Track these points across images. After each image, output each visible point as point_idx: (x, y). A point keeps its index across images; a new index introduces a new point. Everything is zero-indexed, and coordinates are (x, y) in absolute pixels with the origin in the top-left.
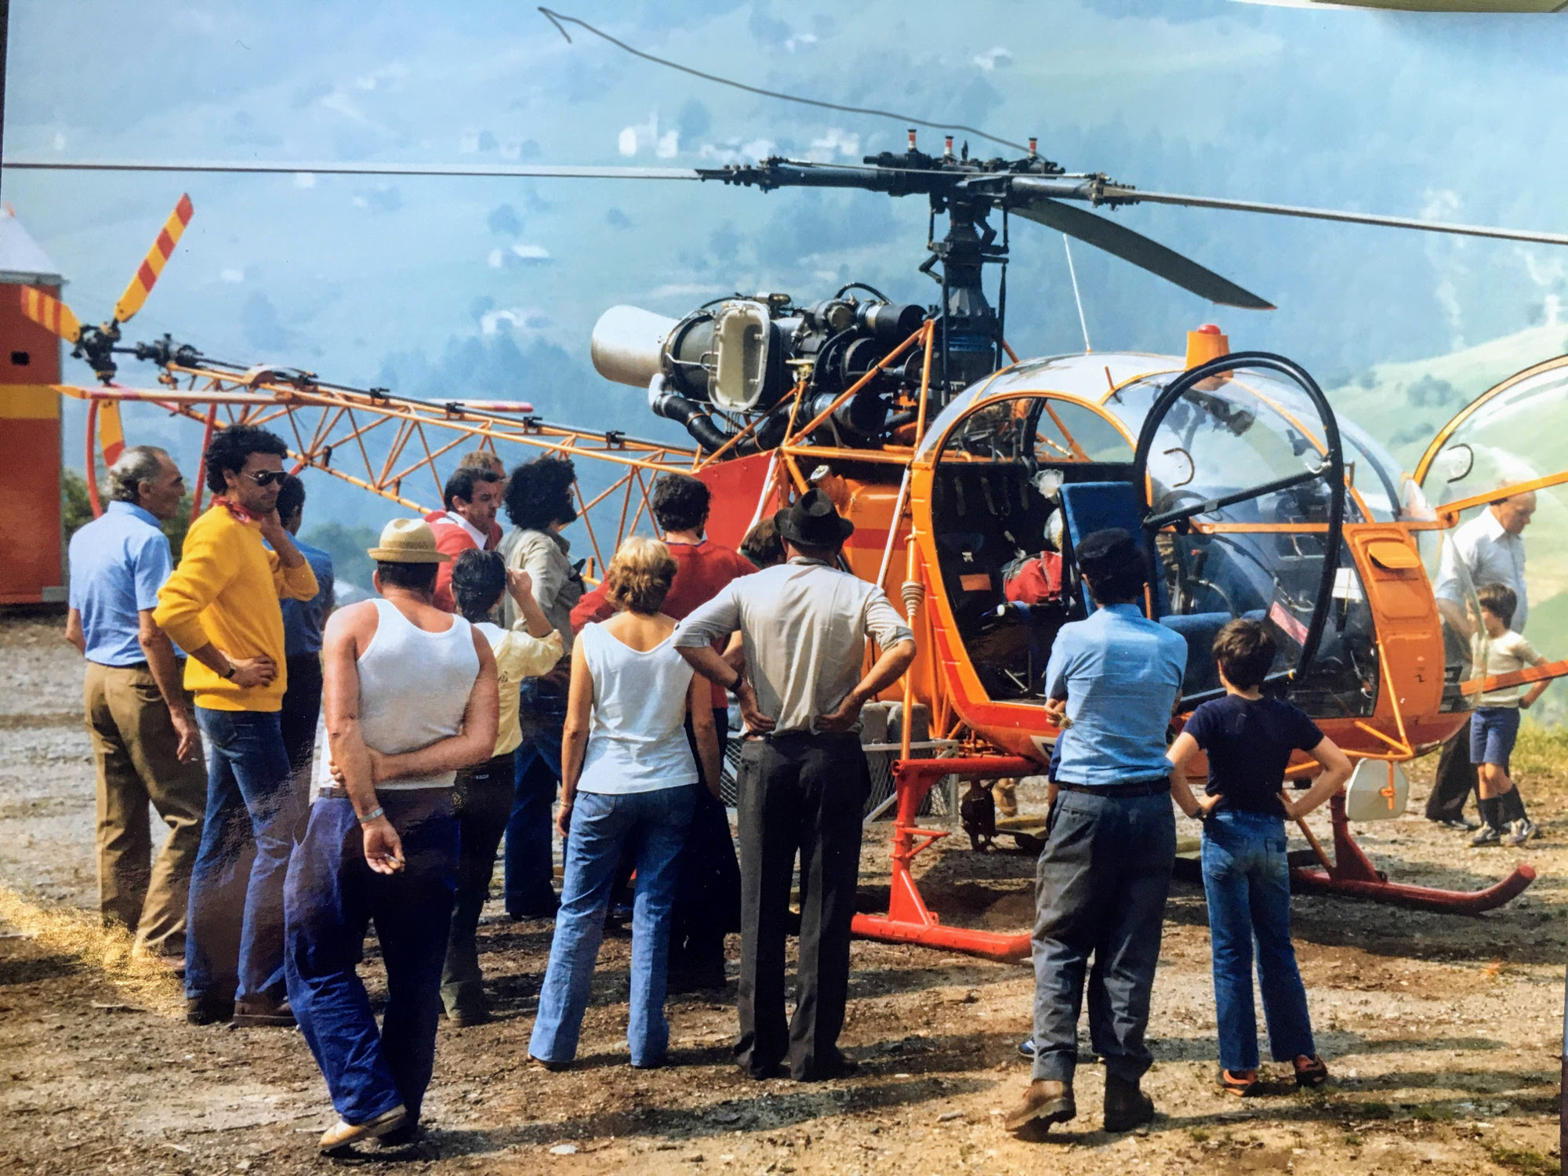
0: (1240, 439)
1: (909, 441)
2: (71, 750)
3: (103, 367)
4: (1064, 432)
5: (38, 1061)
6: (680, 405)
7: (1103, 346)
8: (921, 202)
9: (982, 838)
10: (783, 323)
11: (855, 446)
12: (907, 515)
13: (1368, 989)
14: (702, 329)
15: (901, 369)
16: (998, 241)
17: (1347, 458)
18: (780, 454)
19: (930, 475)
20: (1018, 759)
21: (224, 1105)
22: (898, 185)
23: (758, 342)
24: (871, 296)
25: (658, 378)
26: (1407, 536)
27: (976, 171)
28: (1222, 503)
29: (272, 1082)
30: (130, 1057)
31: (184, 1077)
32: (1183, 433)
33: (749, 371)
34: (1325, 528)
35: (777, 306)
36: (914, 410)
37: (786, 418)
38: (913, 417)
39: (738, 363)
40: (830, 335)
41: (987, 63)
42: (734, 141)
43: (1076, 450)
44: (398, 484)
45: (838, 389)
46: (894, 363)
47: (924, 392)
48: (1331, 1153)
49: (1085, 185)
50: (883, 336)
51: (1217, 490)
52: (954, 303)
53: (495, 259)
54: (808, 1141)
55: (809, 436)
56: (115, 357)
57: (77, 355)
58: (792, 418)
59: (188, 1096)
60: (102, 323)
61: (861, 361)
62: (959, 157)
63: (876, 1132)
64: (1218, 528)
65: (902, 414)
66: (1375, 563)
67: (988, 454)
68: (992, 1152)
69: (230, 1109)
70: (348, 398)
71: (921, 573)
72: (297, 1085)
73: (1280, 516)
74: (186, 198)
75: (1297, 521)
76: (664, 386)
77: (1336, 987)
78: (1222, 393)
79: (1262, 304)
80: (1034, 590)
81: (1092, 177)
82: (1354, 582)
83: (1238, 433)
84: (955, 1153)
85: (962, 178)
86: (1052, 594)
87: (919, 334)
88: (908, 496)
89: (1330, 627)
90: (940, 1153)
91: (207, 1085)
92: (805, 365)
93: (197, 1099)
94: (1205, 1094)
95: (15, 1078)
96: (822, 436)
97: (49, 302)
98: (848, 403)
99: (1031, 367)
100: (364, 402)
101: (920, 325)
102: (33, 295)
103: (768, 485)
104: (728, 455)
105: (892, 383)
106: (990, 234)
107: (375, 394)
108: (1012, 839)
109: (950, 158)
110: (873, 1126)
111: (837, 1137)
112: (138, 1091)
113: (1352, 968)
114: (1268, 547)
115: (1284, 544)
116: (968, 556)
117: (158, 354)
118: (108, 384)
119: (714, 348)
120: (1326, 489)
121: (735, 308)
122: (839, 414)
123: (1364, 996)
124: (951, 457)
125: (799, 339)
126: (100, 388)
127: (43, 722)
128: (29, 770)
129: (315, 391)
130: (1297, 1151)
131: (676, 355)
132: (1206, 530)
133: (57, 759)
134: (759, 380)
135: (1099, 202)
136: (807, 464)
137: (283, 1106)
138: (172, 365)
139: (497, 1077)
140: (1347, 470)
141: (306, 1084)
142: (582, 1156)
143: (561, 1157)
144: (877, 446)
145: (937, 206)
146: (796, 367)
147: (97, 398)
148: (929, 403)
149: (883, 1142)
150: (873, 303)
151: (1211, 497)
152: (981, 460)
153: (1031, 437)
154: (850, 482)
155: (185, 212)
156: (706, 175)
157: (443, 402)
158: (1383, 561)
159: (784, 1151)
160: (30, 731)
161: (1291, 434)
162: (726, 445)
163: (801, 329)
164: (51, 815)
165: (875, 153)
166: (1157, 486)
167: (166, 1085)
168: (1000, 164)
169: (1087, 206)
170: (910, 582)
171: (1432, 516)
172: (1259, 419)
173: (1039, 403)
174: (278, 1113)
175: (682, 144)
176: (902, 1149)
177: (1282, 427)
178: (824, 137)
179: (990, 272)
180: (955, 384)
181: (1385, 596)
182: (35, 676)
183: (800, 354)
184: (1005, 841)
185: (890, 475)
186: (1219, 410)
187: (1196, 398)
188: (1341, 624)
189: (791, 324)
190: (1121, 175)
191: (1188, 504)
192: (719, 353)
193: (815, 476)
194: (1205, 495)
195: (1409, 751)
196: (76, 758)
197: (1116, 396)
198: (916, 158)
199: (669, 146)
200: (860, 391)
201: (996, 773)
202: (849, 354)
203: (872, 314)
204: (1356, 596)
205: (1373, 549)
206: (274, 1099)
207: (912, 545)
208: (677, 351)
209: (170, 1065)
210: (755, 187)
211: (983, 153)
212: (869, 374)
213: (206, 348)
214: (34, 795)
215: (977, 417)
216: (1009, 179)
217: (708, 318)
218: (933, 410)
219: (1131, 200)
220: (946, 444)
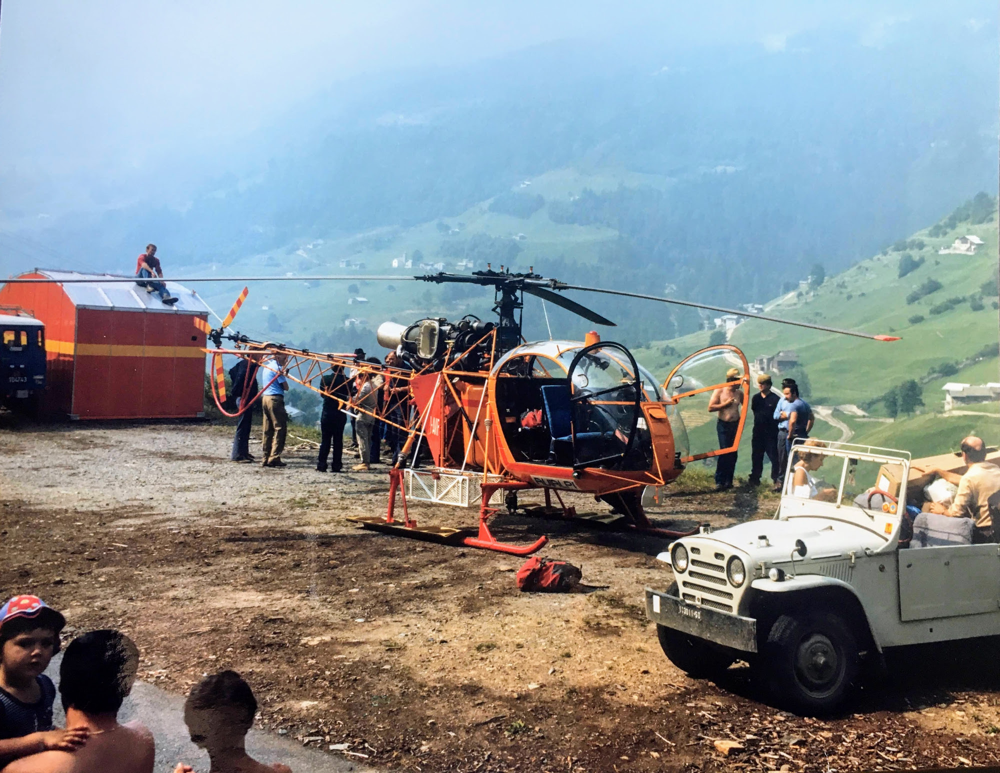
0: (605, 371)
1: (487, 369)
2: (201, 468)
3: (218, 343)
4: (543, 367)
5: (181, 580)
6: (407, 356)
7: (555, 338)
8: (492, 288)
9: (512, 510)
10: (443, 328)
11: (468, 371)
12: (486, 395)
13: (649, 568)
14: (415, 330)
15: (485, 344)
16: (519, 301)
17: (641, 380)
18: (442, 373)
19: (495, 382)
20: (525, 483)
21: (243, 599)
22: (484, 282)
23: (435, 335)
24: (475, 319)
25: (400, 346)
26: (662, 407)
27: (511, 277)
28: (598, 394)
29: (260, 592)
30: (212, 580)
31: (229, 588)
32: (584, 368)
33: (432, 344)
34: (634, 403)
35: (442, 322)
36: (490, 359)
37: (444, 360)
38: (489, 361)
39: (428, 342)
40: (460, 332)
41: (518, 238)
42: (431, 263)
43: (547, 374)
44: (310, 382)
45: (462, 350)
46: (483, 342)
47: (493, 352)
48: (635, 629)
49: (550, 283)
50: (479, 333)
51: (597, 389)
52: (504, 323)
53: (350, 302)
54: (447, 621)
55: (452, 367)
56: (222, 340)
57: (210, 339)
58: (446, 360)
59: (232, 595)
60: (218, 329)
61: (471, 342)
62: (505, 272)
63: (472, 618)
64: (597, 403)
65: (485, 360)
66: (651, 415)
67: (516, 375)
68: (513, 626)
69: (245, 601)
70: (295, 353)
71: (491, 416)
72: (268, 593)
73: (618, 399)
74: (246, 288)
75: (624, 401)
76: (402, 349)
77: (637, 567)
78: (598, 355)
79: (613, 324)
80: (532, 423)
81: (552, 280)
82: (644, 423)
83: (604, 369)
84: (499, 626)
85: (506, 280)
86: (538, 424)
87: (492, 332)
88: (487, 389)
89: (636, 438)
90: (493, 626)
91: (237, 591)
92: (451, 343)
93: (234, 596)
94: (590, 606)
95: (173, 586)
96: (457, 367)
97: (202, 322)
98: (466, 356)
99: (531, 345)
100: (300, 354)
101: (492, 329)
102: (197, 320)
103: (438, 384)
104: (423, 373)
105: (482, 349)
106: (517, 299)
107: (304, 351)
108: (523, 510)
109: (502, 273)
110: (470, 616)
111: (457, 620)
112: (214, 593)
113: (643, 561)
114: (615, 410)
115: (620, 408)
116: (508, 410)
117: (235, 338)
118: (219, 348)
119: (419, 336)
120: (634, 390)
121: (427, 323)
122: (463, 360)
123: (648, 571)
124: (502, 375)
125: (449, 333)
126: (216, 350)
127: (194, 458)
128: (187, 475)
129: (284, 350)
130: (623, 628)
131: (406, 338)
132: (593, 403)
133: (196, 471)
134: (435, 347)
135: (554, 288)
136: (451, 377)
137: (263, 600)
138: (239, 342)
139: (337, 593)
140: (641, 384)
141: (272, 593)
142: (367, 624)
143: (359, 623)
144: (476, 371)
145: (498, 289)
146: (448, 343)
147: (215, 353)
148: (495, 356)
149: (474, 621)
150: (475, 322)
151: (595, 392)
152: (512, 376)
153: (531, 369)
154: (466, 384)
155: (246, 293)
156: (417, 278)
157: (327, 354)
158: (654, 415)
159: (438, 624)
160: (189, 461)
161: (622, 370)
162: (423, 370)
163: (450, 330)
164: (194, 491)
165: (476, 271)
166: (575, 387)
167: (223, 591)
168: (520, 275)
169: (550, 289)
170: (487, 419)
171: (670, 400)
172: (611, 364)
173: (534, 357)
174: (261, 603)
175: (413, 264)
176: (480, 624)
177: (619, 369)
178: (461, 262)
179: (516, 312)
180: (504, 350)
181: (655, 428)
182: (193, 442)
183: (449, 339)
184: (520, 511)
185: (480, 381)
186: (597, 361)
187: (589, 357)
188: (640, 437)
189: (447, 328)
190: (562, 279)
191: (586, 394)
192: (421, 338)
193: (454, 381)
194: (592, 390)
195: (663, 483)
196: (202, 471)
197: (561, 355)
198: (490, 273)
199: (409, 264)
200: (470, 352)
201: (518, 488)
202: (467, 338)
203: (475, 325)
204: (645, 427)
205: (650, 411)
206: (260, 598)
207: (488, 406)
208: (407, 337)
209: (225, 584)
210: (434, 282)
211: (514, 271)
212: (474, 346)
213: (250, 336)
214: (188, 484)
215: (512, 362)
216: (523, 280)
217: (418, 326)
218: (496, 359)
219: (565, 288)
220: (501, 371)
